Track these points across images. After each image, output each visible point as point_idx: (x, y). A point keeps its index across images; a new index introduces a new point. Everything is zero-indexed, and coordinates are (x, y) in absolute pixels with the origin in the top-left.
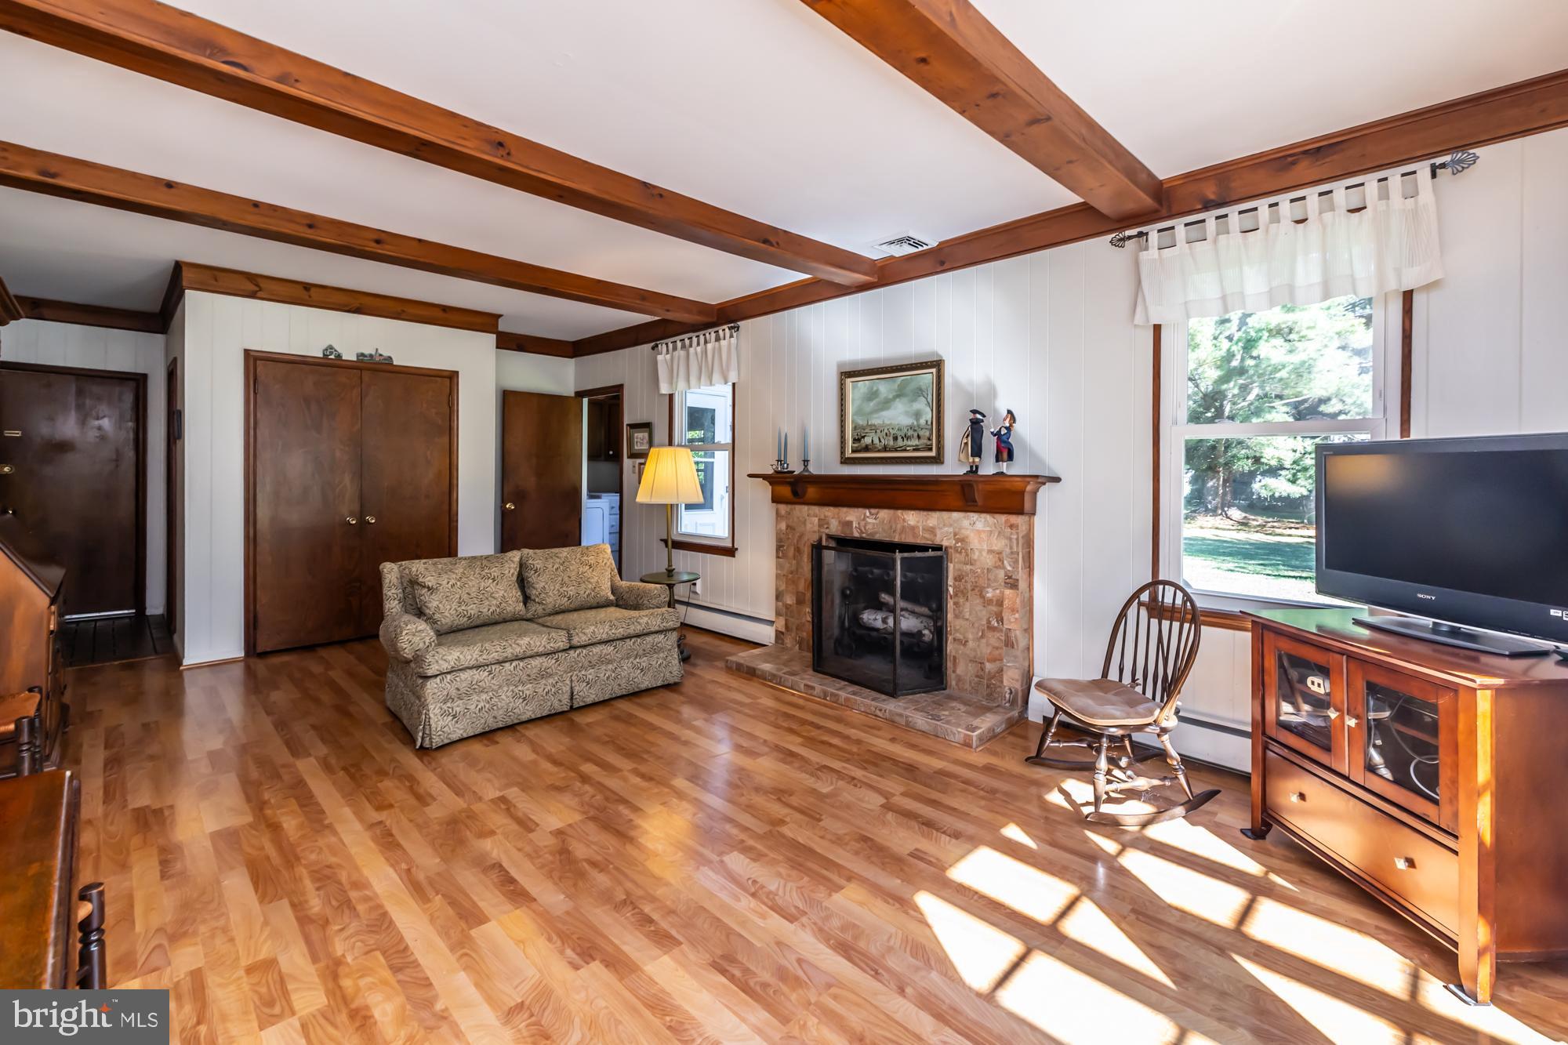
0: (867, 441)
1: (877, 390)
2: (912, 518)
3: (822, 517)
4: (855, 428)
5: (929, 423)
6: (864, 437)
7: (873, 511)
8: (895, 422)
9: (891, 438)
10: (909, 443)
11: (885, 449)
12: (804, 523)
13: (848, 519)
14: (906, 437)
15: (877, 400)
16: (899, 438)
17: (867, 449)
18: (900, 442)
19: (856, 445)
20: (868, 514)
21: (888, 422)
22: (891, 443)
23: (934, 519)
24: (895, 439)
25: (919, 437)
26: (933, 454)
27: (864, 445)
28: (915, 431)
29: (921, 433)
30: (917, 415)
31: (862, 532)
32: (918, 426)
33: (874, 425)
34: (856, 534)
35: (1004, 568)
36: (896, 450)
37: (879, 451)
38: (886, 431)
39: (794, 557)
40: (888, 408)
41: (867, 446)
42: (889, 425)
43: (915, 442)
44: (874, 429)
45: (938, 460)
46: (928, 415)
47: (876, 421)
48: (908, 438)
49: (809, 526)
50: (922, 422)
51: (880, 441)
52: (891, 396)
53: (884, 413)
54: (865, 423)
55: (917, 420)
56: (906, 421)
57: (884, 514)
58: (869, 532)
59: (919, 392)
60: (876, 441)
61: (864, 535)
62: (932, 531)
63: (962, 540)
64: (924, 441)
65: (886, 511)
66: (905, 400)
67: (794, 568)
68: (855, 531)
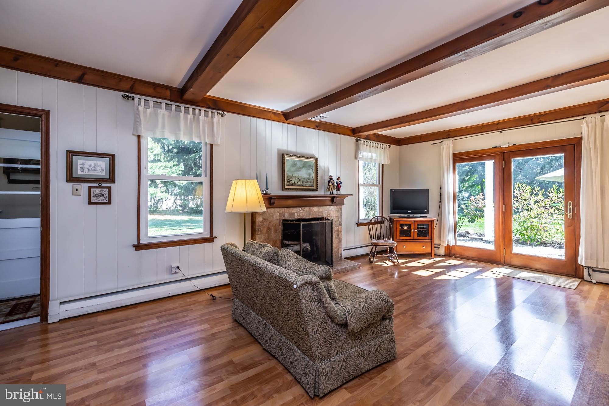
0: (293, 182)
1: (296, 163)
2: (316, 209)
3: (281, 212)
4: (288, 177)
5: (313, 177)
6: (291, 180)
7: (302, 208)
8: (302, 176)
9: (301, 182)
10: (307, 184)
11: (299, 185)
12: (273, 216)
13: (292, 212)
14: (306, 182)
15: (296, 167)
16: (304, 182)
17: (292, 185)
18: (304, 183)
19: (288, 183)
20: (301, 209)
21: (300, 176)
22: (301, 183)
23: (322, 209)
24: (303, 182)
25: (310, 182)
26: (315, 188)
27: (291, 184)
28: (309, 180)
29: (311, 181)
30: (310, 174)
31: (298, 216)
32: (310, 178)
33: (295, 176)
34: (296, 218)
35: (339, 221)
36: (303, 186)
37: (297, 186)
38: (299, 179)
39: (267, 232)
40: (300, 171)
41: (292, 184)
42: (301, 177)
43: (309, 184)
44: (295, 177)
45: (317, 190)
46: (313, 175)
47: (296, 174)
48: (307, 182)
49: (275, 217)
50: (311, 177)
51: (297, 183)
52: (301, 167)
53: (299, 172)
54: (292, 175)
55: (310, 176)
56: (306, 176)
57: (307, 209)
58: (301, 216)
59: (310, 167)
60: (296, 182)
61: (299, 217)
62: (322, 212)
63: (329, 214)
64: (312, 183)
65: (307, 208)
66: (306, 169)
67: (266, 237)
68: (296, 216)
